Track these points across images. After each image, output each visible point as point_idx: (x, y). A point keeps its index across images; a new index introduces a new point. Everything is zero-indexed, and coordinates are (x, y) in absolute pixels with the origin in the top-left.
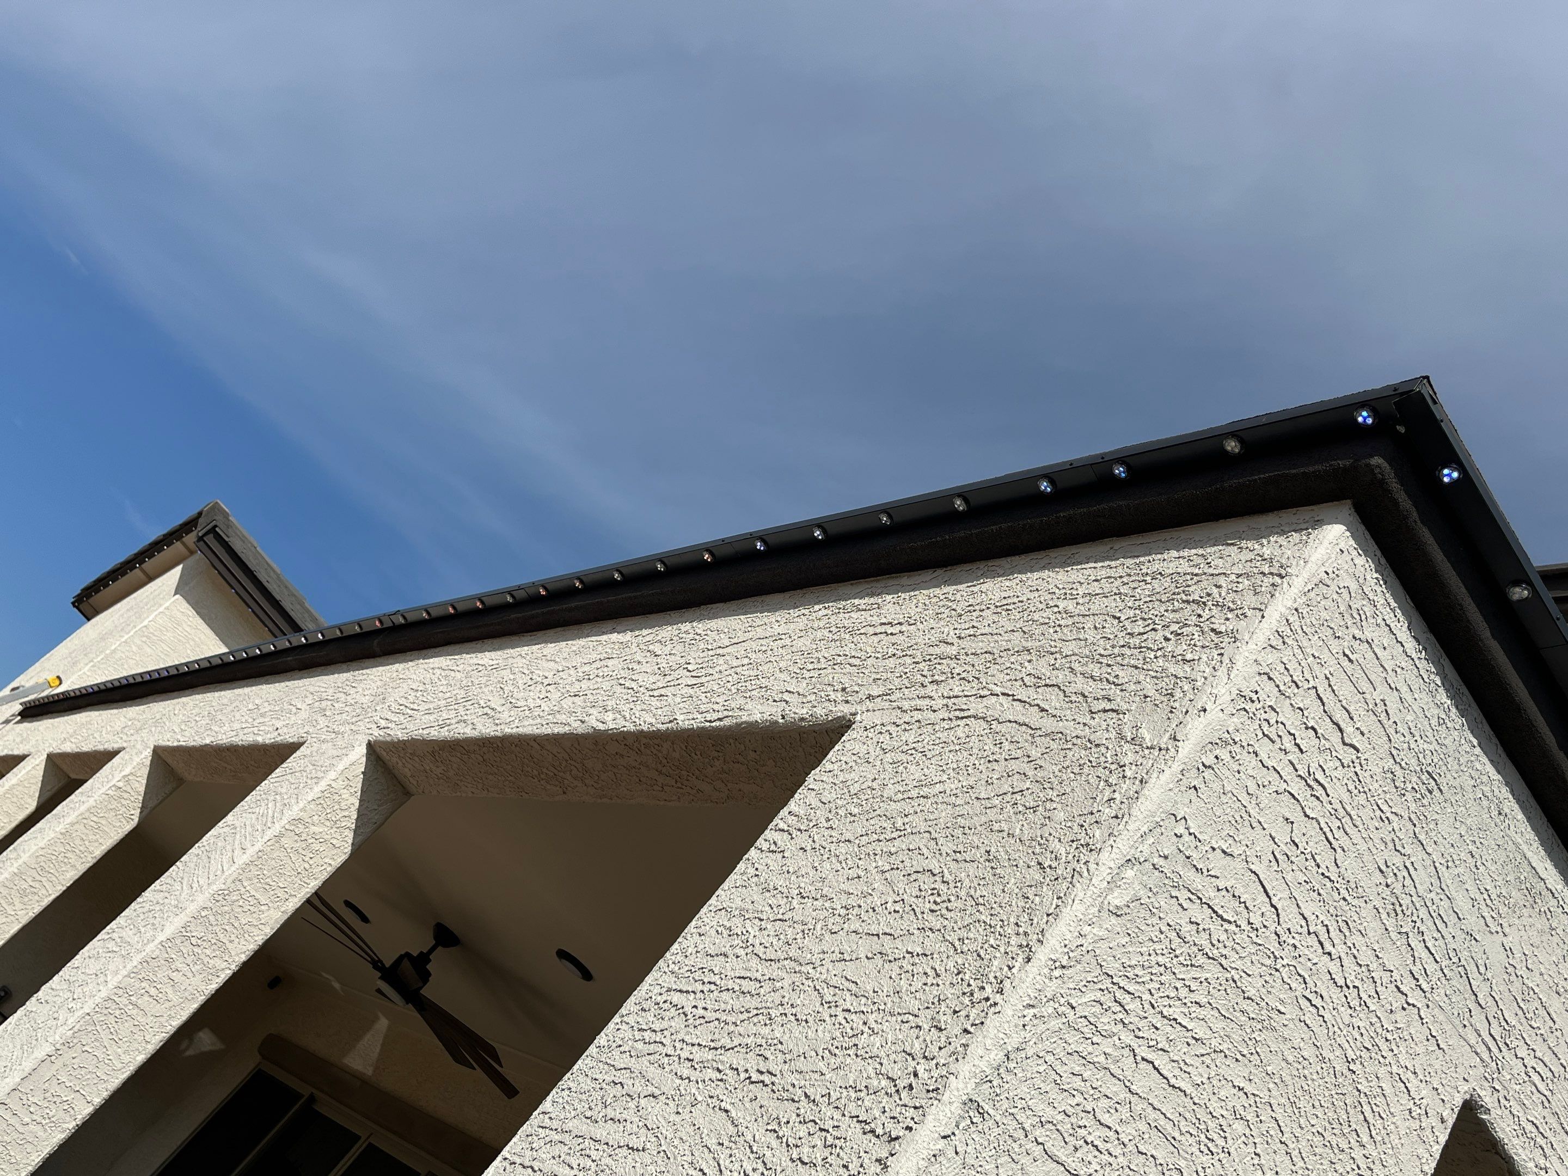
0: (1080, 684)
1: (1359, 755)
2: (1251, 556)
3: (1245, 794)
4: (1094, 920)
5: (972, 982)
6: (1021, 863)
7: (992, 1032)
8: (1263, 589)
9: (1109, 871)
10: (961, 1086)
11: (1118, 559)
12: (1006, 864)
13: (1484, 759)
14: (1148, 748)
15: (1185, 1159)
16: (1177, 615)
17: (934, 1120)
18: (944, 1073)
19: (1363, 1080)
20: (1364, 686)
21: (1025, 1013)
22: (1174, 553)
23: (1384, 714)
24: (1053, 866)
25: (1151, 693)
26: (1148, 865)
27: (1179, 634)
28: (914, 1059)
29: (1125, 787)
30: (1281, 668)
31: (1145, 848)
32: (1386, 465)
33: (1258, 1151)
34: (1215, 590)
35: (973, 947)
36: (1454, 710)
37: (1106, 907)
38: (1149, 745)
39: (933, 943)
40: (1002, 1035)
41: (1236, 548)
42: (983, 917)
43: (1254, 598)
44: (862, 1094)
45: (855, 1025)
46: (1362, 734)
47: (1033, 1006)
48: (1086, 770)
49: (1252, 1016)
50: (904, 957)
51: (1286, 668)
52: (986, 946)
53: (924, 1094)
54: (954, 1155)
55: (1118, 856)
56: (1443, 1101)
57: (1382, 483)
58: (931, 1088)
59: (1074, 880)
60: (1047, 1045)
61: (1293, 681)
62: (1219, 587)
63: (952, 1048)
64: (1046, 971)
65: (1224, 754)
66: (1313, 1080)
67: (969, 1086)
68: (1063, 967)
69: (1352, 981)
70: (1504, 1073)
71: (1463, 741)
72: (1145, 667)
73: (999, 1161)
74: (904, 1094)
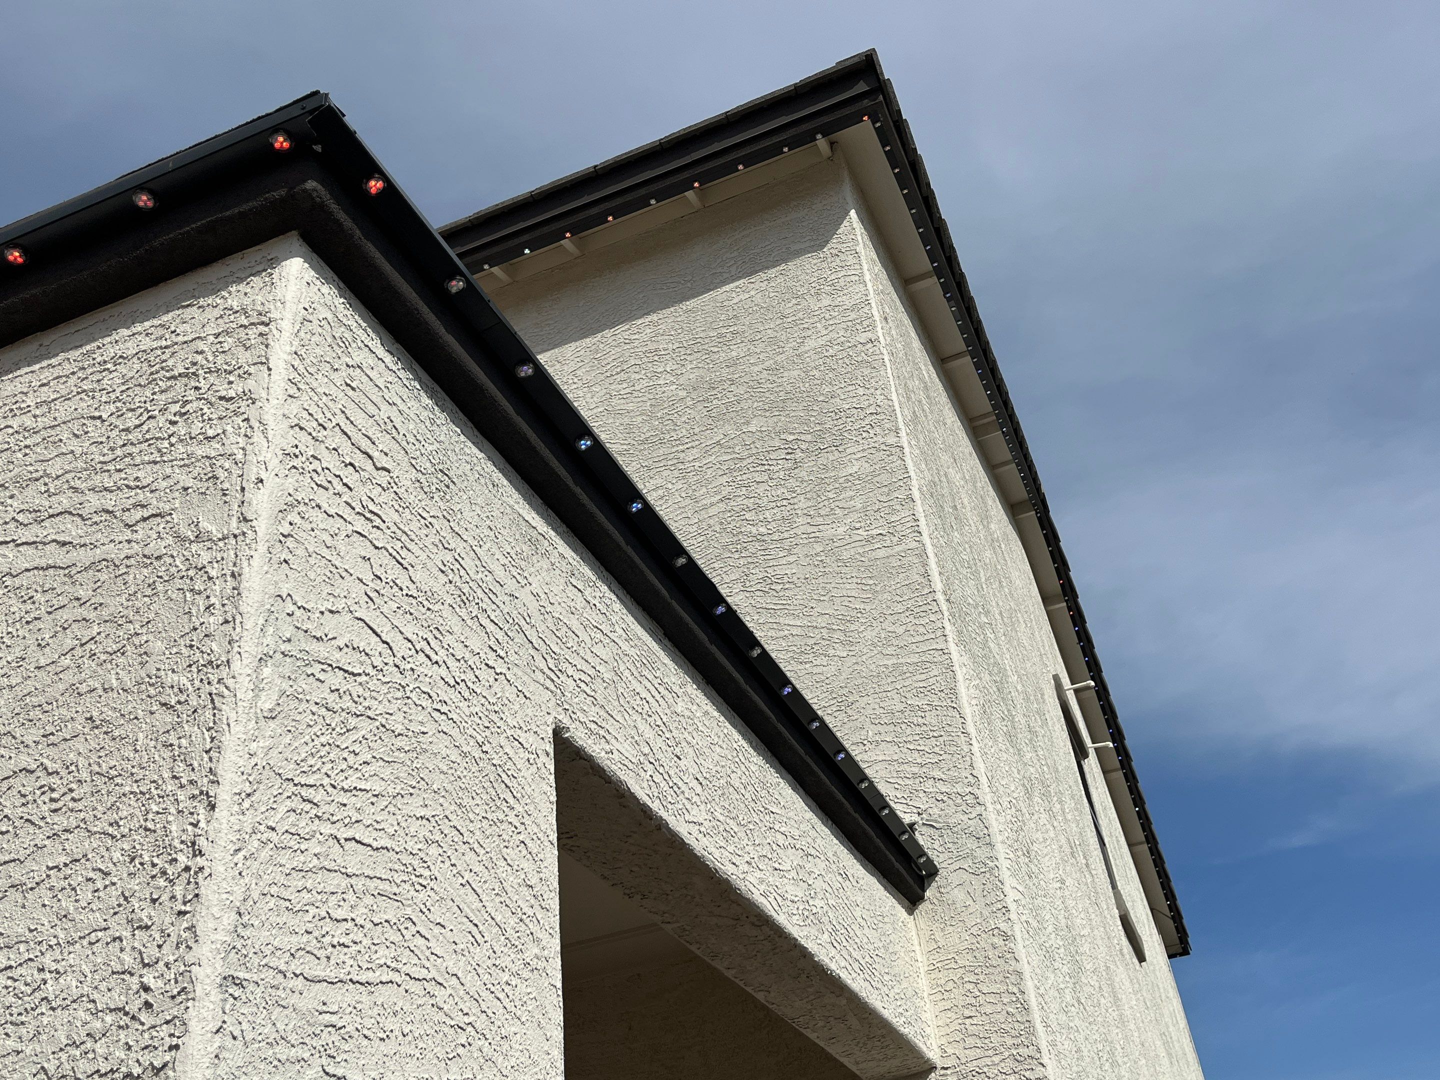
0: (95, 501)
1: (392, 475)
2: (217, 312)
3: (325, 550)
4: (256, 734)
5: (156, 860)
6: (140, 714)
7: (214, 898)
8: (253, 342)
9: (249, 678)
10: (209, 971)
11: (57, 355)
12: (122, 722)
13: (469, 444)
14: (220, 540)
15: (409, 906)
16: (170, 395)
17: (199, 1021)
18: (182, 968)
19: (495, 756)
20: (372, 409)
21: (235, 860)
22: (125, 332)
23: (394, 430)
24: (182, 700)
25: (190, 483)
26: (278, 656)
27: (185, 414)
28: (132, 974)
29: (217, 588)
30: (305, 414)
31: (269, 640)
32: (319, 187)
33: (453, 862)
34: (199, 358)
35: (134, 824)
36: (436, 408)
37: (260, 715)
38: (220, 536)
39: (77, 844)
40: (225, 896)
41: (195, 308)
42: (127, 789)
43: (248, 353)
44: (89, 1045)
45: (29, 980)
46: (386, 454)
47: (239, 850)
48: (160, 587)
49: (407, 749)
50: (48, 876)
51: (310, 414)
52: (150, 816)
53: (169, 1003)
54: (233, 1041)
55: (249, 661)
56: (543, 739)
57: (322, 207)
58: (175, 992)
59: (217, 704)
60: (267, 879)
61: (320, 425)
62: (202, 352)
63: (174, 939)
64: (236, 808)
65: (293, 517)
66: (465, 777)
67: (217, 965)
68: (249, 795)
69: (459, 677)
70: (566, 693)
71: (451, 433)
72: (165, 459)
73: (273, 1018)
74: (143, 1017)
